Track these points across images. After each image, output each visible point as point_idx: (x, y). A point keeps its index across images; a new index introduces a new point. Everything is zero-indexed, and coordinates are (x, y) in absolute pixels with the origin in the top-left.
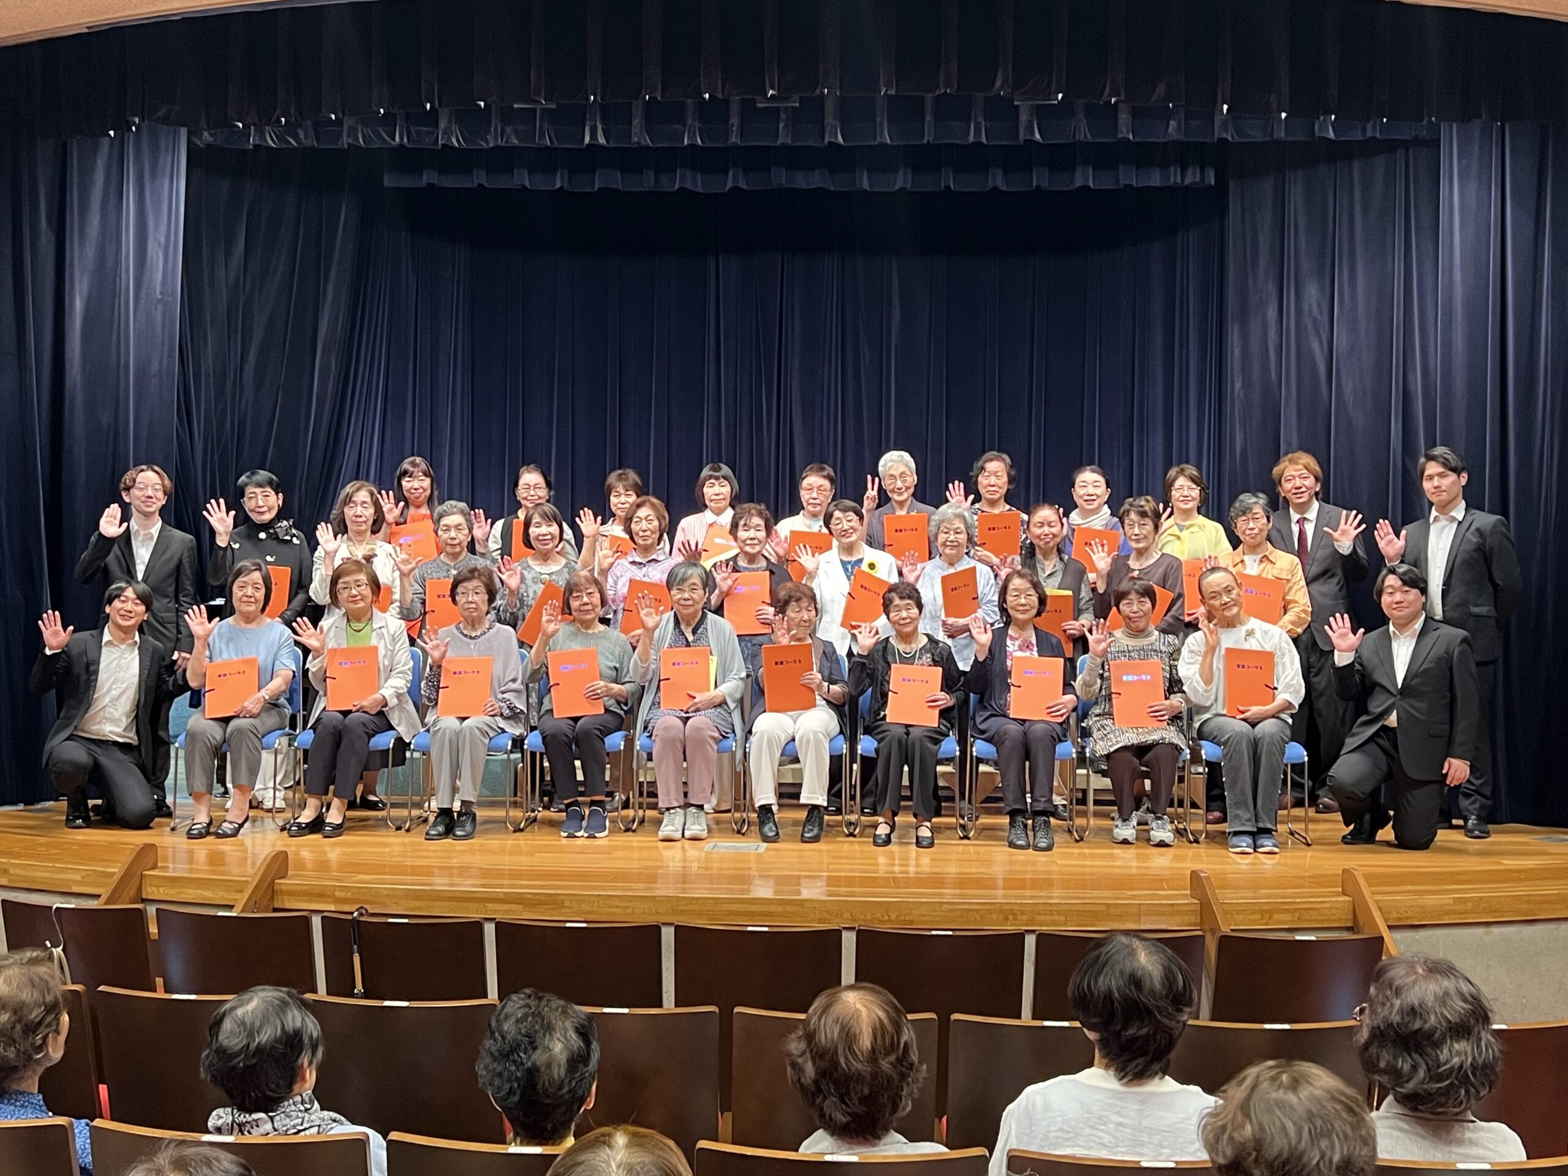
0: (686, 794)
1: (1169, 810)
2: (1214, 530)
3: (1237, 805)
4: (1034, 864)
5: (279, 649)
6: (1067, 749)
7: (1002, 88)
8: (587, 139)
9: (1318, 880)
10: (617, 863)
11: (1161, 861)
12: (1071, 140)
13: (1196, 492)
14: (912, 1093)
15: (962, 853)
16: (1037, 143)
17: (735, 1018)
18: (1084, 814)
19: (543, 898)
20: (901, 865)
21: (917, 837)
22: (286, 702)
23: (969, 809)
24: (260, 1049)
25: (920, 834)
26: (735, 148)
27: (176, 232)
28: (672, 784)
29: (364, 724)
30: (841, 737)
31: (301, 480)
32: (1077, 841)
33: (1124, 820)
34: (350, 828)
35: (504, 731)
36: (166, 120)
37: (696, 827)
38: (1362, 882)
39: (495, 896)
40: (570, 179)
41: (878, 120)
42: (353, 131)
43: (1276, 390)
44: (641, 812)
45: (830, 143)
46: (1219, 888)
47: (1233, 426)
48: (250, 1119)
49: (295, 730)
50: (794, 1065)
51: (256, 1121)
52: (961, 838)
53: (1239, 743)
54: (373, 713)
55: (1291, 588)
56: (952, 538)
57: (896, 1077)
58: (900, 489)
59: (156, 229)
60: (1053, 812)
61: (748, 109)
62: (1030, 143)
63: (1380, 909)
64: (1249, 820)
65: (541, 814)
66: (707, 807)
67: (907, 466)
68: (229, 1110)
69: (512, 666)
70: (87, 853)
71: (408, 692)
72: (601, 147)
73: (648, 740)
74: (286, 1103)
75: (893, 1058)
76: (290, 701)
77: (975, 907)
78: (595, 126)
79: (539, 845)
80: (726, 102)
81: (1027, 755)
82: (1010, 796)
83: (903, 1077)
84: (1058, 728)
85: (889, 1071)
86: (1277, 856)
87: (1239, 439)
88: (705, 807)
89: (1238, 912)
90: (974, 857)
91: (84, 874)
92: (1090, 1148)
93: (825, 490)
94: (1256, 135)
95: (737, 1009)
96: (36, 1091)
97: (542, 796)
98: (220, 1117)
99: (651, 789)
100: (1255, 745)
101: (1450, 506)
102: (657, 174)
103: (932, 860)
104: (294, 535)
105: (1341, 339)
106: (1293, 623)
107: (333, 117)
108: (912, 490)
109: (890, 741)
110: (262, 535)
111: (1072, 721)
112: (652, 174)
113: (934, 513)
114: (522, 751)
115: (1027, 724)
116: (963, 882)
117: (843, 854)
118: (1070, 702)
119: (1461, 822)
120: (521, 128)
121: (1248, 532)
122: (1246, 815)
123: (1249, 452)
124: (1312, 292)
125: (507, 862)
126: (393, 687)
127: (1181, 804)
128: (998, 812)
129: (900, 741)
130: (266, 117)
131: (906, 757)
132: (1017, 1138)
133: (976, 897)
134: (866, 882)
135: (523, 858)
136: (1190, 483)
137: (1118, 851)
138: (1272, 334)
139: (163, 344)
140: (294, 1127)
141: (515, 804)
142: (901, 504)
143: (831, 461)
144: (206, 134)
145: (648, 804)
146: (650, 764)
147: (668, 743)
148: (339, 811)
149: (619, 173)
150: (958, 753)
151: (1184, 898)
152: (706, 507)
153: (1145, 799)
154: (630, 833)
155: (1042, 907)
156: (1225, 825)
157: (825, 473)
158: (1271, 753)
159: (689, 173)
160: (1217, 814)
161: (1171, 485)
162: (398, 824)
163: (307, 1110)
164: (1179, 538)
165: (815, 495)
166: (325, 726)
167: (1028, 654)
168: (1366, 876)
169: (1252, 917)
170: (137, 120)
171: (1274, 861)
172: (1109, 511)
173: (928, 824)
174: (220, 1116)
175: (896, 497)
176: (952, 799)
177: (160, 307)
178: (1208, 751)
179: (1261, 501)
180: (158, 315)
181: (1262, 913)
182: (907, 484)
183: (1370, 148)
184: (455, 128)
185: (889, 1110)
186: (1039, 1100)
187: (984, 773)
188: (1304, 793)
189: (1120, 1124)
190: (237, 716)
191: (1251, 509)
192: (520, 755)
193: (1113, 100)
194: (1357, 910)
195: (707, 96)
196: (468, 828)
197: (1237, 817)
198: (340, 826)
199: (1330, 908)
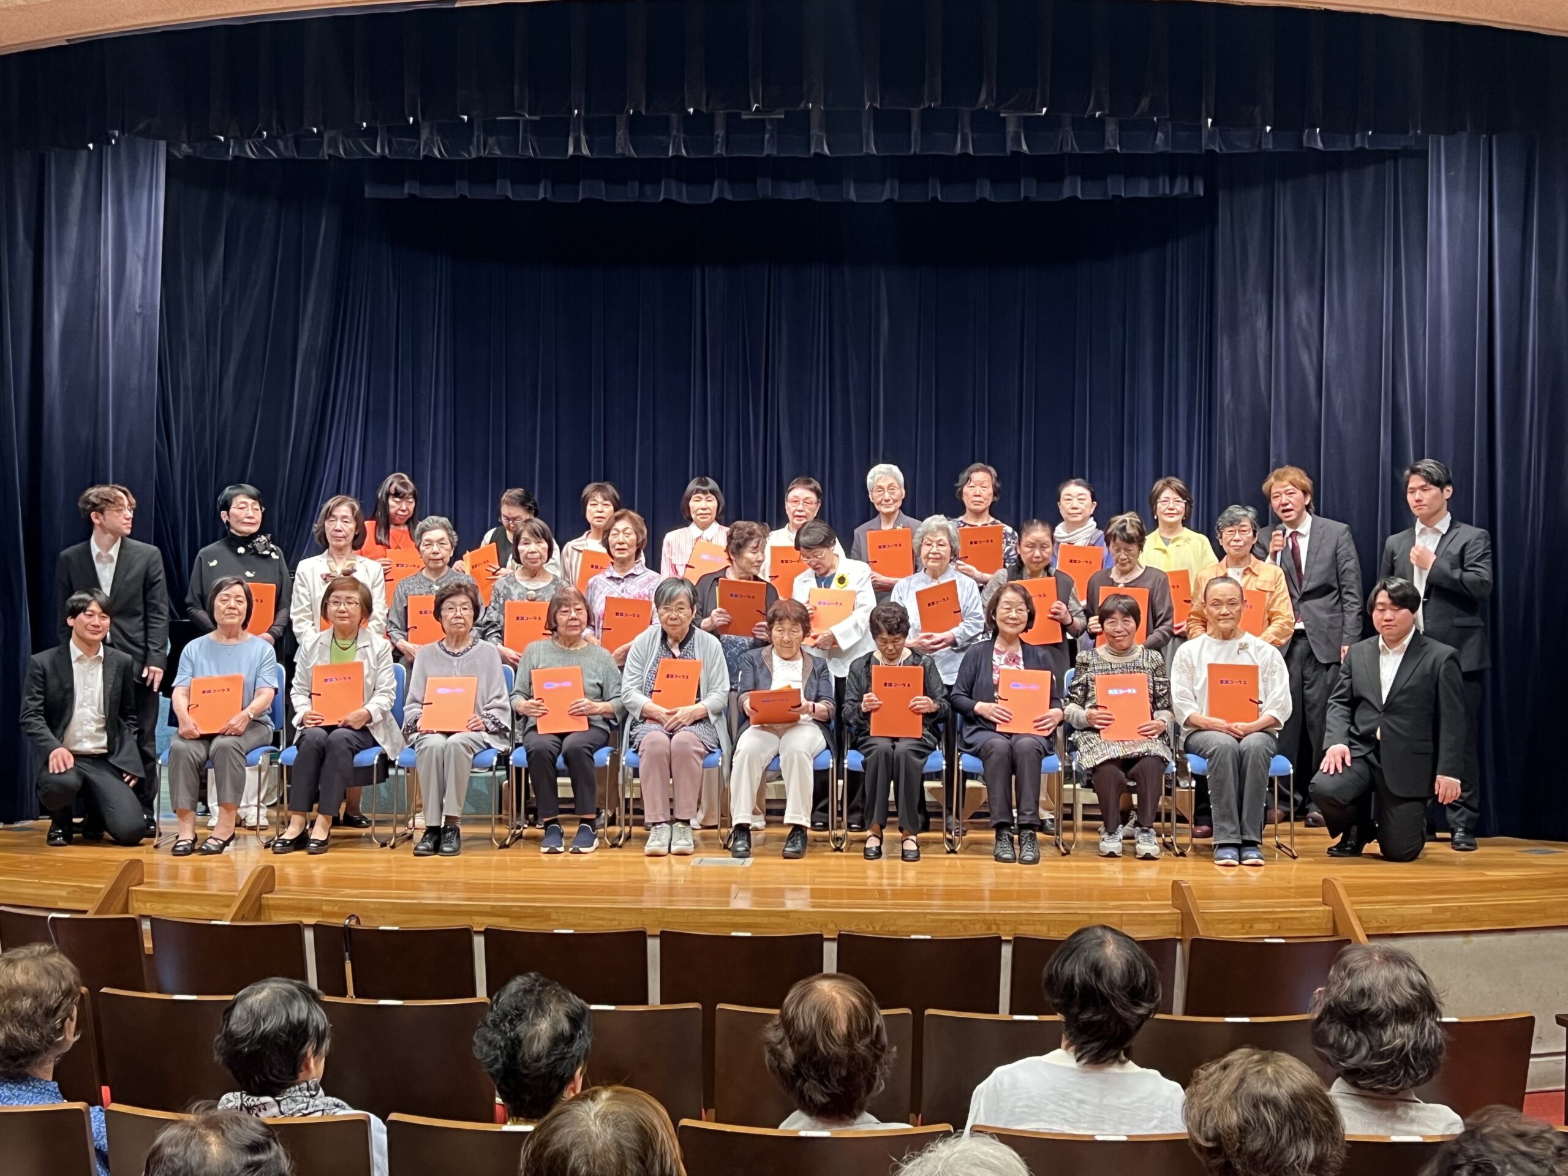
0: (672, 811)
1: (1155, 824)
2: (1199, 542)
3: (1223, 817)
4: (1020, 876)
5: (261, 666)
6: (1053, 763)
7: (986, 101)
8: (571, 151)
9: (1303, 891)
10: (603, 877)
11: (1147, 873)
12: (1058, 152)
13: (1181, 506)
14: (883, 1074)
15: (949, 867)
16: (1025, 155)
17: (718, 1015)
18: (1069, 829)
19: (529, 911)
20: (889, 878)
21: (903, 851)
22: (269, 719)
23: (957, 824)
24: (264, 1037)
25: (906, 847)
26: (720, 159)
27: (156, 245)
28: (658, 798)
29: (347, 740)
30: (828, 751)
31: (282, 494)
32: (1063, 855)
33: (1110, 834)
34: (335, 846)
35: (489, 747)
36: (147, 133)
37: (683, 842)
38: (1342, 892)
39: (481, 909)
40: (553, 189)
41: (864, 131)
42: (333, 143)
43: (1266, 402)
44: (627, 829)
45: (816, 154)
46: (1201, 898)
47: (1222, 438)
48: (258, 1103)
49: (278, 747)
50: (773, 1052)
51: (263, 1104)
52: (948, 852)
53: (1224, 755)
54: (357, 727)
55: (1274, 600)
56: (934, 550)
57: (871, 1059)
58: (887, 501)
59: (135, 241)
60: (1041, 826)
61: (734, 124)
62: (1018, 154)
63: (1359, 918)
64: (1234, 833)
65: (527, 831)
66: (694, 823)
67: (896, 478)
68: (238, 1094)
69: (495, 683)
70: (70, 869)
71: (392, 711)
72: (585, 158)
73: (634, 755)
74: (292, 1089)
75: (867, 1040)
76: (273, 716)
77: (959, 917)
78: (579, 136)
79: (525, 861)
80: (711, 117)
81: (1013, 768)
82: (996, 810)
83: (877, 1058)
84: (1044, 742)
85: (864, 1053)
86: (1262, 868)
87: (1228, 451)
88: (692, 822)
89: (1221, 921)
90: (960, 870)
91: (70, 889)
92: (1054, 1123)
93: (811, 503)
94: (1246, 147)
95: (720, 1006)
96: (50, 1078)
97: (527, 812)
98: (229, 1101)
99: (638, 807)
100: (1240, 758)
101: (1435, 517)
102: (641, 185)
103: (918, 873)
104: (272, 550)
105: (1331, 351)
106: (1277, 634)
107: (315, 130)
108: (899, 504)
109: (877, 754)
110: (241, 550)
111: (1060, 734)
112: (637, 185)
113: (919, 526)
114: (508, 768)
115: (1014, 737)
116: (950, 894)
117: (831, 868)
118: (1057, 715)
119: (1448, 835)
120: (503, 138)
121: (1233, 543)
122: (1231, 827)
123: (1239, 465)
124: (1302, 304)
125: (493, 876)
126: (378, 704)
127: (1168, 818)
128: (985, 827)
129: (886, 754)
130: (247, 132)
131: (892, 774)
132: (986, 1115)
133: (961, 908)
134: (852, 894)
135: (509, 873)
136: (1176, 496)
137: (1104, 864)
138: (1262, 346)
139: (143, 358)
140: (299, 1110)
141: (500, 821)
142: (889, 515)
143: (819, 475)
144: (184, 146)
145: (634, 820)
146: (636, 781)
147: (655, 758)
148: (324, 828)
149: (603, 184)
150: (944, 767)
151: (1165, 908)
152: (691, 520)
153: (1133, 813)
154: (616, 849)
155: (1024, 918)
156: (1212, 839)
157: (812, 486)
158: (1256, 766)
159: (673, 184)
160: (1205, 828)
161: (1158, 497)
162: (383, 840)
163: (312, 1096)
164: (1164, 551)
165: (800, 507)
166: (308, 743)
167: (1014, 667)
168: (1346, 887)
169: (1233, 926)
170: (117, 133)
171: (1260, 873)
172: (1095, 524)
173: (914, 838)
174: (231, 1100)
175: (883, 509)
176: (939, 815)
177: (139, 322)
178: (1194, 764)
179: (1250, 515)
180: (138, 329)
181: (1243, 922)
182: (894, 497)
183: (1359, 159)
184: (437, 139)
185: (864, 1089)
186: (1006, 1080)
187: (973, 789)
188: (1289, 806)
189: (1082, 1102)
190: (223, 734)
191: (1239, 521)
192: (504, 772)
193: (1097, 114)
194: (1337, 919)
195: (691, 110)
196: (455, 844)
197: (1222, 829)
198: (323, 843)
199: (1309, 918)
